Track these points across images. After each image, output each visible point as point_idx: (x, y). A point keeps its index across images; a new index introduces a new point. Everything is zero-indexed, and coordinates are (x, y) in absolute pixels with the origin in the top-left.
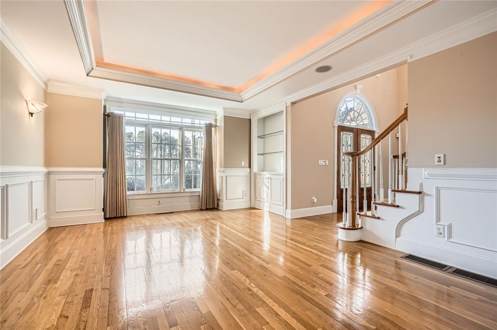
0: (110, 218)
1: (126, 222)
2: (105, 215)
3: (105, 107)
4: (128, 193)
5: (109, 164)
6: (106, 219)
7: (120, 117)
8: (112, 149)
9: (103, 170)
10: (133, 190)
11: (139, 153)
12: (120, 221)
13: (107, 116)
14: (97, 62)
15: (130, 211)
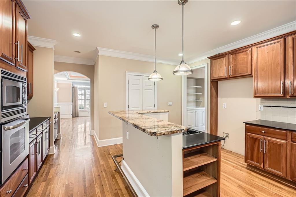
0: (74, 117)
1: (78, 118)
2: (72, 116)
3: (72, 85)
4: (79, 110)
5: (73, 102)
6: (72, 117)
7: (76, 87)
8: (74, 97)
9: (72, 103)
10: (81, 109)
11: (83, 97)
12: (76, 118)
13: (73, 87)
14: (70, 76)
15: (79, 115)
